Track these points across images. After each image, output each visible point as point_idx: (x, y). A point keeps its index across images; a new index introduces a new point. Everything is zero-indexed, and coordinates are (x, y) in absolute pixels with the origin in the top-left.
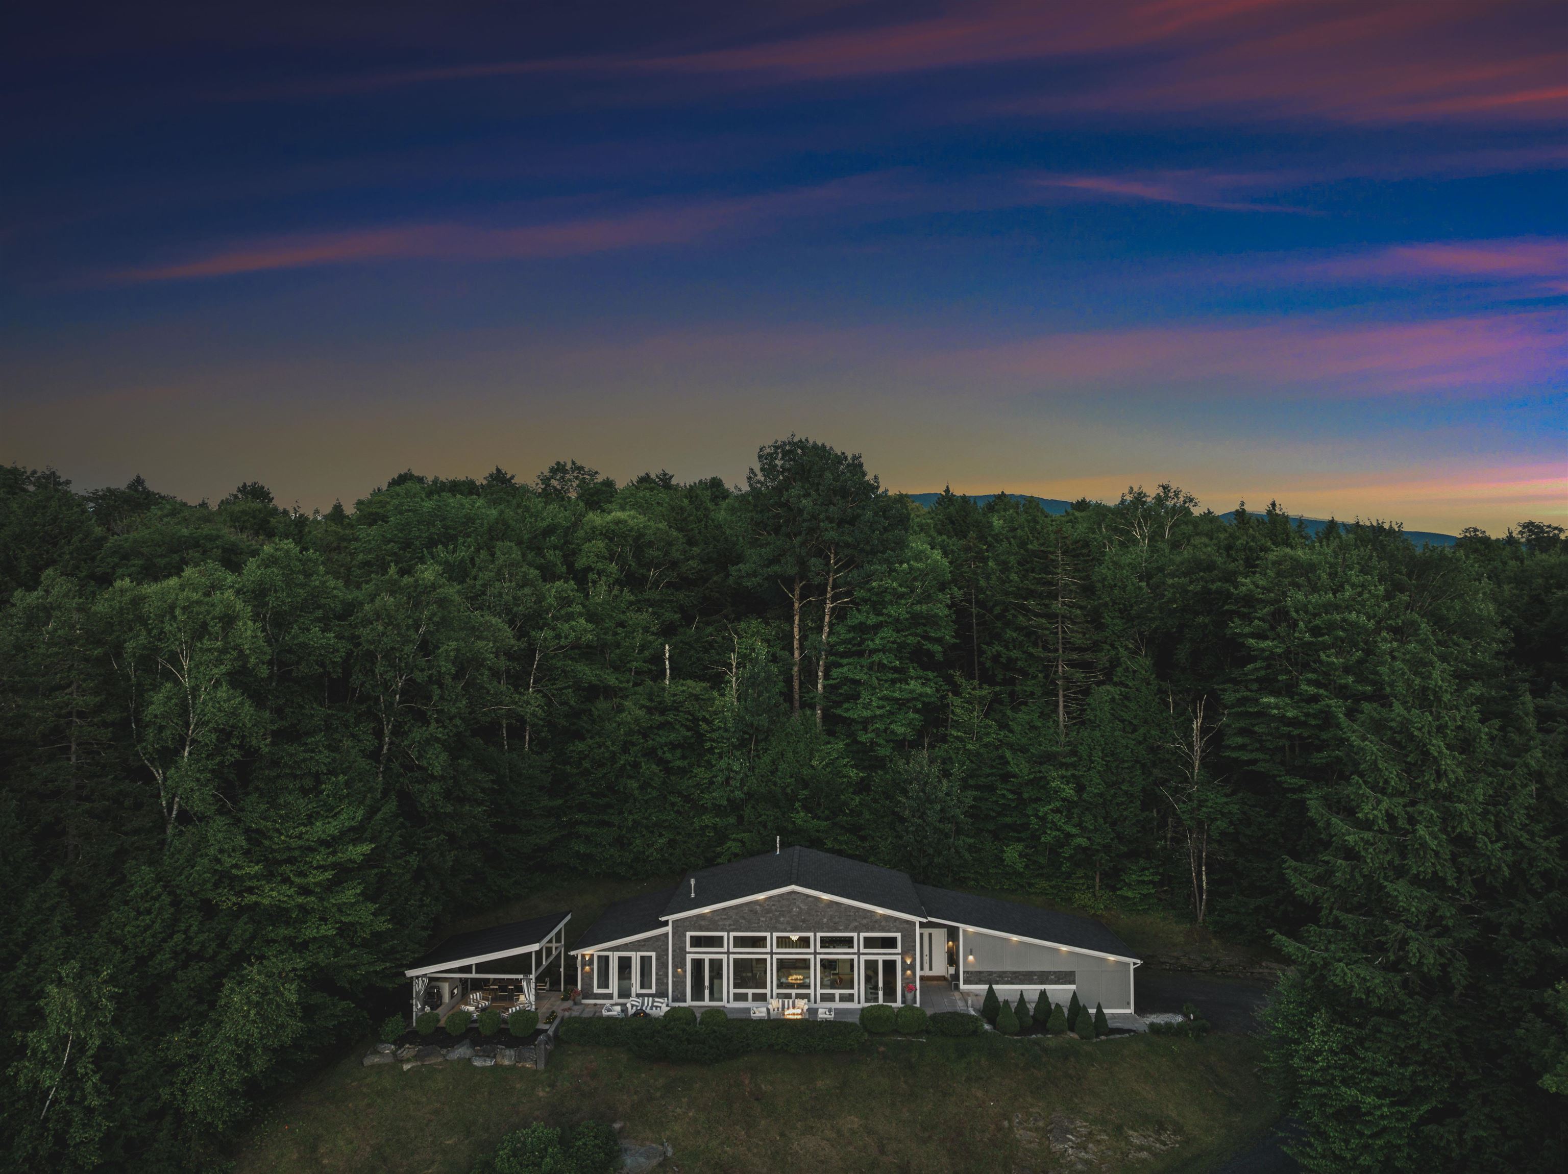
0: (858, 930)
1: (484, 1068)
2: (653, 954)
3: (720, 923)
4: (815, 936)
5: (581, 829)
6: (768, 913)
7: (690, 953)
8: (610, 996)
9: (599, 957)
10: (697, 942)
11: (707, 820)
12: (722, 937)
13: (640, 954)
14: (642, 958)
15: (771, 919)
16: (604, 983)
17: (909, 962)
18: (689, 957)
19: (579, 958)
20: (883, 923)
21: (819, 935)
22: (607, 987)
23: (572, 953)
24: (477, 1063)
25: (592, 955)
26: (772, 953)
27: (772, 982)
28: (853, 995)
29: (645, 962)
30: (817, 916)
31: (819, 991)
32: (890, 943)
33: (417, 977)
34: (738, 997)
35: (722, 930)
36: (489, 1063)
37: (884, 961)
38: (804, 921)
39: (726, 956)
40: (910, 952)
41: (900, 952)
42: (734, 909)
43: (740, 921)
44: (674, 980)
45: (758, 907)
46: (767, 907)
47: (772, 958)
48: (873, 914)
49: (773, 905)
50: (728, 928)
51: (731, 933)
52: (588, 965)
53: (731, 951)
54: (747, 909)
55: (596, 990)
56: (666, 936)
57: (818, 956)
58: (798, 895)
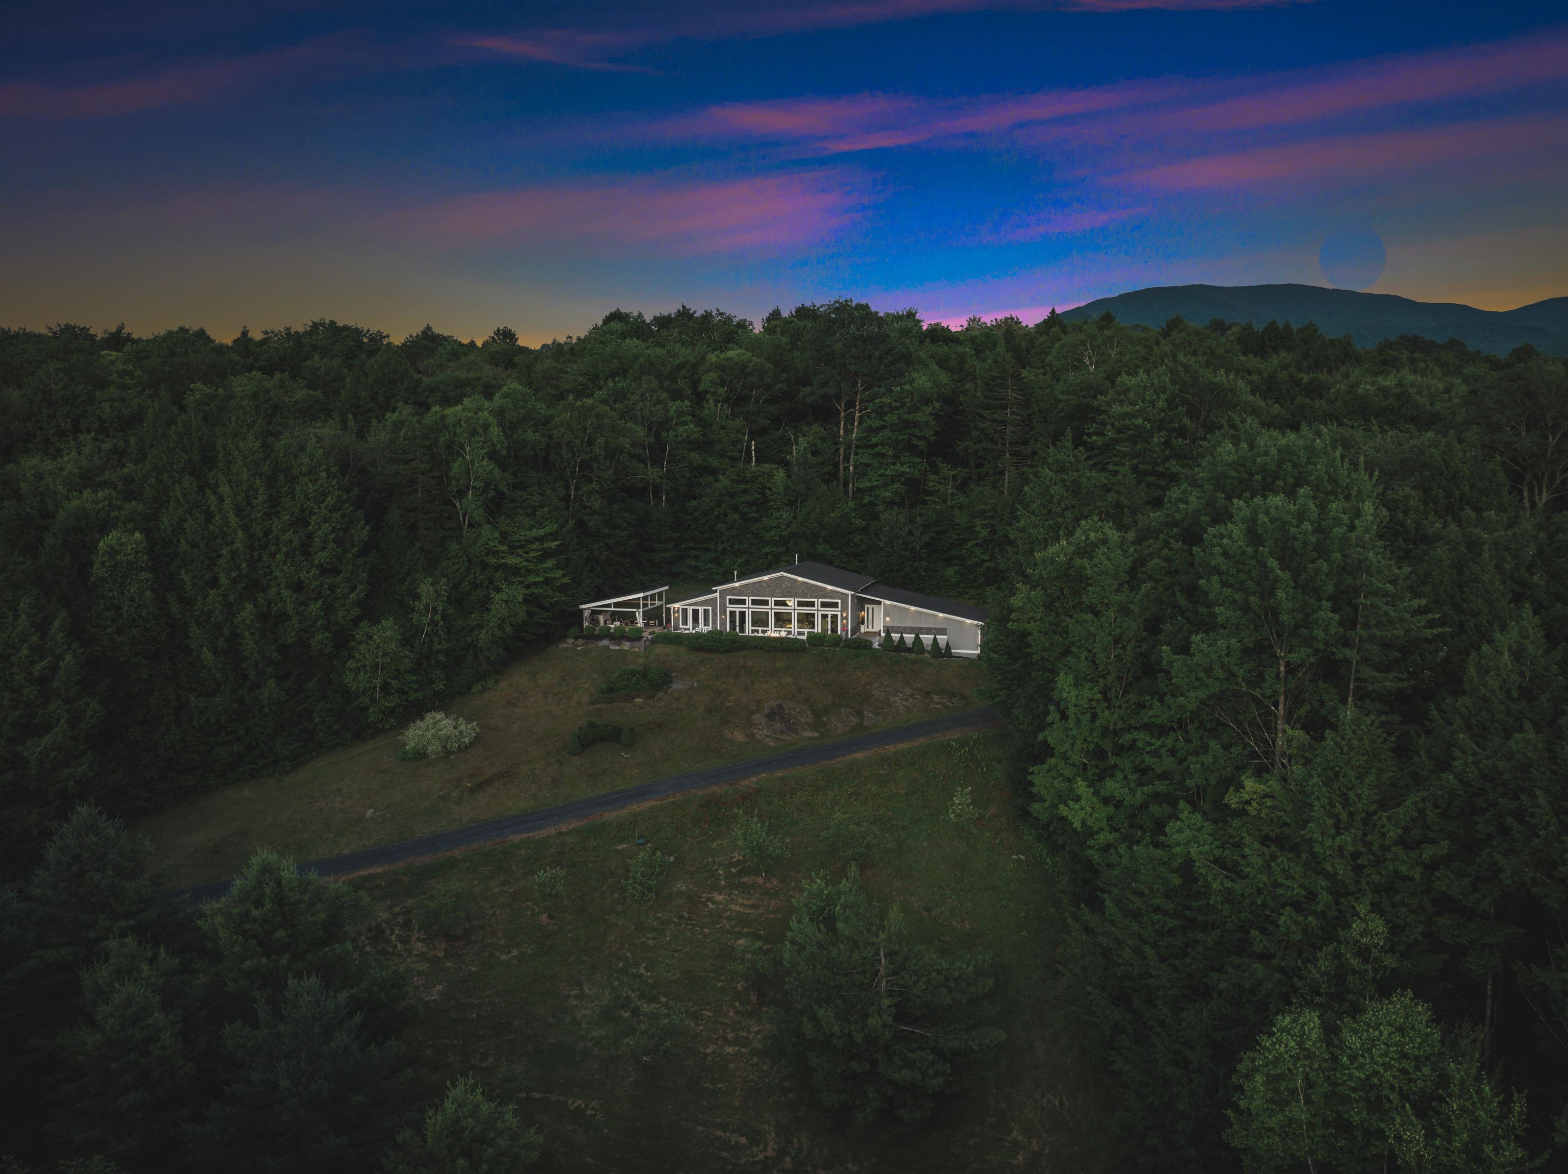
0: (817, 597)
1: (614, 650)
2: (710, 608)
3: (744, 592)
4: (795, 600)
5: (693, 553)
6: (769, 587)
9: (682, 609)
10: (732, 602)
12: (745, 600)
13: (703, 608)
14: (705, 610)
15: (770, 591)
16: (685, 622)
17: (845, 615)
19: (673, 609)
20: (832, 595)
21: (797, 600)
22: (686, 624)
23: (668, 606)
24: (612, 647)
25: (679, 608)
26: (771, 609)
27: (771, 624)
29: (706, 612)
30: (797, 590)
32: (835, 605)
33: (585, 609)
34: (754, 631)
35: (745, 596)
36: (617, 648)
37: (831, 615)
38: (788, 592)
39: (747, 609)
40: (846, 610)
41: (840, 610)
42: (752, 585)
43: (755, 591)
44: (721, 621)
45: (764, 584)
46: (769, 584)
47: (772, 611)
48: (826, 589)
49: (772, 583)
50: (748, 595)
51: (750, 598)
52: (677, 613)
53: (750, 607)
54: (758, 585)
55: (681, 626)
56: (716, 598)
57: (796, 611)
58: (786, 578)
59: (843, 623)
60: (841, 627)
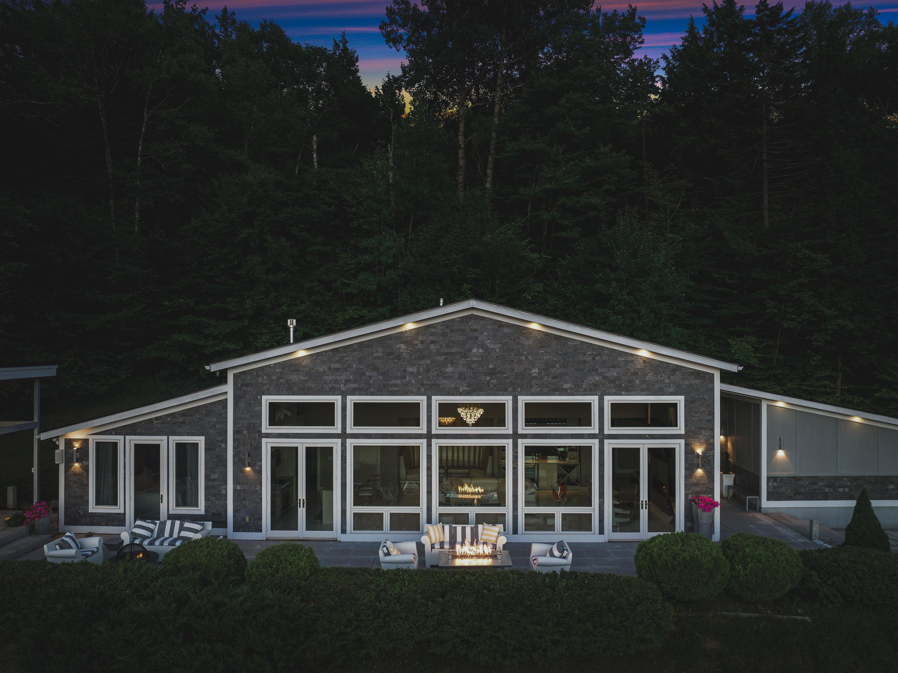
2: (201, 440)
6: (422, 358)
7: (268, 436)
8: (119, 520)
9: (99, 445)
10: (282, 415)
13: (175, 439)
14: (181, 448)
15: (428, 370)
16: (109, 494)
17: (699, 451)
18: (266, 445)
23: (49, 435)
26: (429, 436)
27: (429, 492)
28: (589, 516)
31: (523, 510)
35: (332, 391)
37: (651, 451)
39: (339, 441)
40: (703, 432)
41: (683, 432)
42: (355, 350)
43: (368, 374)
44: (238, 488)
45: (403, 346)
46: (420, 346)
47: (429, 446)
48: (630, 358)
49: (432, 342)
50: (343, 388)
51: (349, 398)
52: (77, 461)
53: (348, 431)
54: (380, 350)
55: (93, 508)
56: (224, 403)
57: (520, 441)
58: (482, 322)
59: (693, 480)
60: (686, 495)
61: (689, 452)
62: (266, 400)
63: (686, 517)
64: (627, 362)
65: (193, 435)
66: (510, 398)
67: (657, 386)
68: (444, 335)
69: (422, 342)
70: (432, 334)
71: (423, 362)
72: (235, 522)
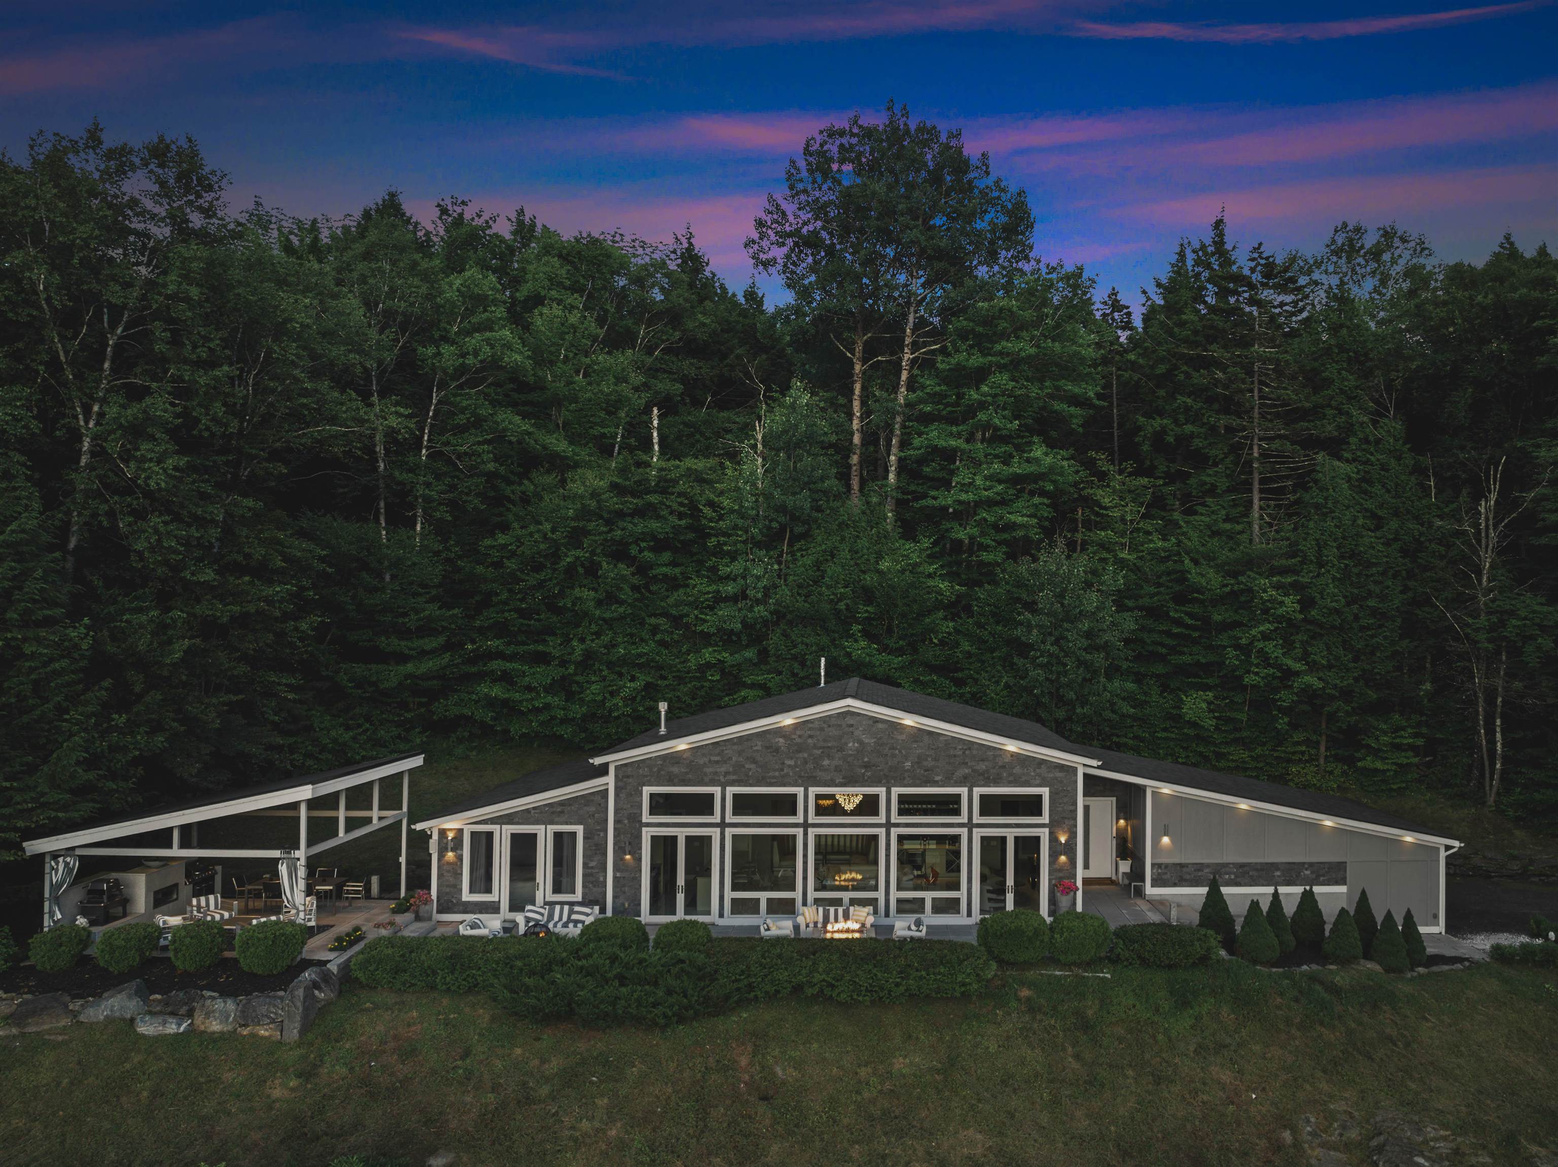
0: (969, 781)
2: (579, 829)
3: (708, 770)
4: (889, 793)
6: (799, 751)
7: (648, 825)
8: (493, 908)
9: (473, 834)
10: (661, 805)
11: (708, 655)
12: (711, 796)
13: (552, 828)
14: (558, 836)
15: (806, 762)
16: (483, 882)
17: (1063, 839)
18: (647, 834)
19: (435, 836)
20: (1017, 770)
21: (896, 791)
22: (489, 890)
23: (419, 827)
25: (460, 831)
26: (806, 825)
27: (805, 878)
28: (957, 901)
29: (563, 843)
30: (894, 756)
31: (894, 895)
32: (1032, 806)
34: (739, 907)
35: (712, 782)
36: (175, 1027)
37: (1017, 839)
38: (867, 766)
39: (718, 830)
40: (1066, 821)
41: (1047, 821)
42: (734, 744)
43: (747, 766)
44: (618, 875)
45: (781, 740)
46: (798, 740)
47: (806, 834)
48: (998, 752)
49: (810, 736)
50: (722, 779)
51: (728, 789)
52: (452, 850)
53: (728, 820)
54: (759, 743)
55: (467, 896)
56: (604, 793)
57: (893, 830)
58: (858, 718)
59: (1056, 866)
60: (1050, 880)
61: (1053, 839)
62: (647, 790)
63: (1050, 900)
64: (995, 756)
65: (571, 824)
66: (884, 789)
67: (1024, 779)
68: (822, 729)
69: (800, 736)
70: (810, 729)
71: (801, 755)
72: (613, 908)
